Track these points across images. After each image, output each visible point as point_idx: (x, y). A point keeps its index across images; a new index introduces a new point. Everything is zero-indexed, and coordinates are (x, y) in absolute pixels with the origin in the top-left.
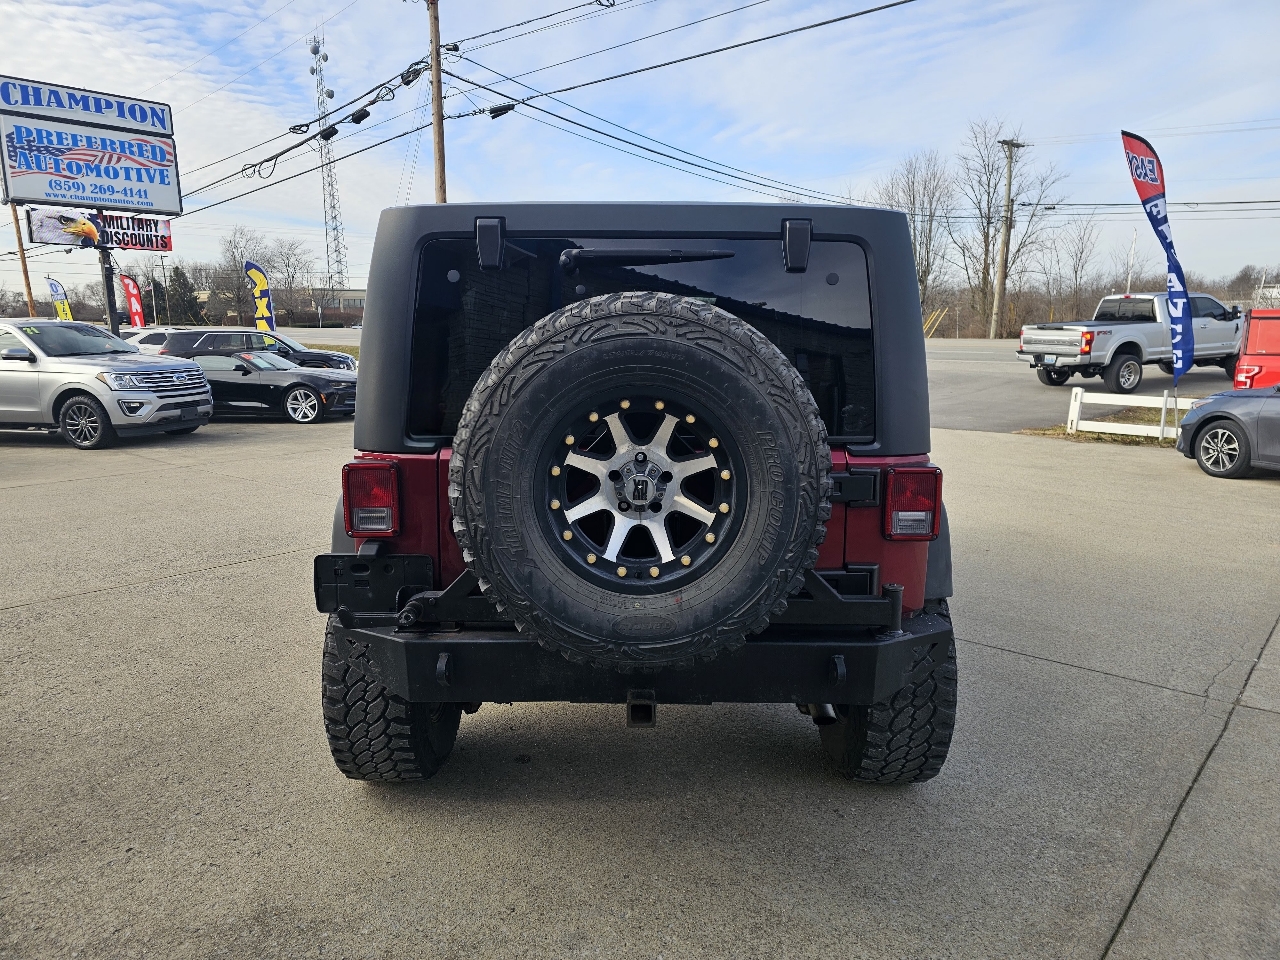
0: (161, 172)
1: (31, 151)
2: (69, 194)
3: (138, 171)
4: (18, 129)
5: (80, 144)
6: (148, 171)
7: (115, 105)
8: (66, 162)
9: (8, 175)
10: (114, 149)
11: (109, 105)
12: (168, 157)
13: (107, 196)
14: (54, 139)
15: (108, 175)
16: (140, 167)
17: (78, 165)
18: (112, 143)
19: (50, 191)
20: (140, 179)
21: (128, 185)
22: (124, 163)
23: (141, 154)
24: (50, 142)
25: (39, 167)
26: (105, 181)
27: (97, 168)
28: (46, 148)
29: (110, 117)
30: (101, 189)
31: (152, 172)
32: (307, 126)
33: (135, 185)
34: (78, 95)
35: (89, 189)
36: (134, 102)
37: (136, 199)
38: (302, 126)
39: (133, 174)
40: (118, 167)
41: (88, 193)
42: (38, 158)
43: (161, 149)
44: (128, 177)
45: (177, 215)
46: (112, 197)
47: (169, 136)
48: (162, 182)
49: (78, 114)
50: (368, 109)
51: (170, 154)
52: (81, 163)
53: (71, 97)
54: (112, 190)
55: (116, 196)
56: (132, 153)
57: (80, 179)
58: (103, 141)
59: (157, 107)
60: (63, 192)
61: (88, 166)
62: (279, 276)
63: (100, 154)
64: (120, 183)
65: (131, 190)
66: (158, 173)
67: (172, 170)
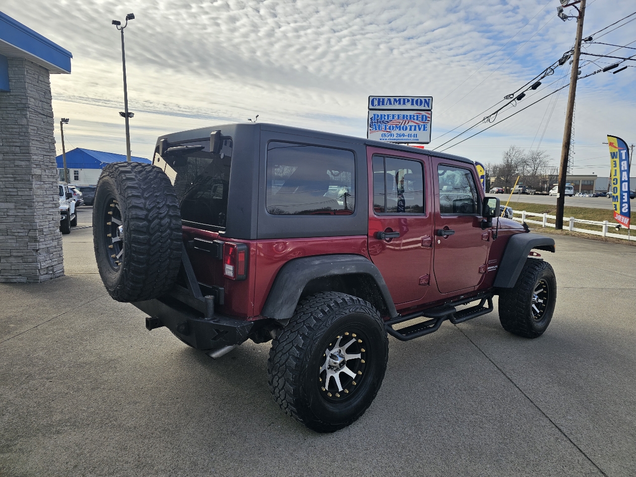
0: (424, 125)
1: (377, 123)
2: (388, 138)
3: (415, 126)
4: (375, 115)
5: (395, 118)
6: (419, 126)
7: (411, 100)
8: (389, 126)
9: (369, 133)
10: (407, 119)
11: (408, 101)
12: (428, 119)
13: (402, 138)
14: (386, 117)
15: (403, 129)
16: (415, 124)
17: (393, 127)
18: (407, 116)
19: (382, 138)
20: (415, 130)
21: (410, 132)
22: (410, 124)
23: (417, 119)
24: (385, 119)
25: (379, 129)
26: (402, 132)
27: (400, 127)
28: (383, 122)
29: (408, 106)
30: (400, 136)
31: (420, 126)
32: (513, 94)
33: (413, 132)
34: (397, 98)
35: (395, 135)
36: (418, 98)
37: (412, 138)
38: (510, 95)
39: (413, 128)
40: (407, 126)
41: (395, 138)
42: (379, 125)
43: (426, 116)
44: (410, 130)
45: (428, 143)
46: (403, 138)
47: (430, 110)
48: (424, 130)
49: (397, 106)
50: (540, 81)
51: (429, 118)
52: (394, 126)
53: (395, 100)
54: (404, 135)
55: (405, 138)
56: (414, 119)
57: (393, 132)
58: (404, 116)
59: (427, 99)
60: (386, 138)
61: (396, 127)
62: (529, 169)
63: (401, 121)
64: (407, 132)
65: (411, 135)
66: (423, 126)
67: (429, 125)
